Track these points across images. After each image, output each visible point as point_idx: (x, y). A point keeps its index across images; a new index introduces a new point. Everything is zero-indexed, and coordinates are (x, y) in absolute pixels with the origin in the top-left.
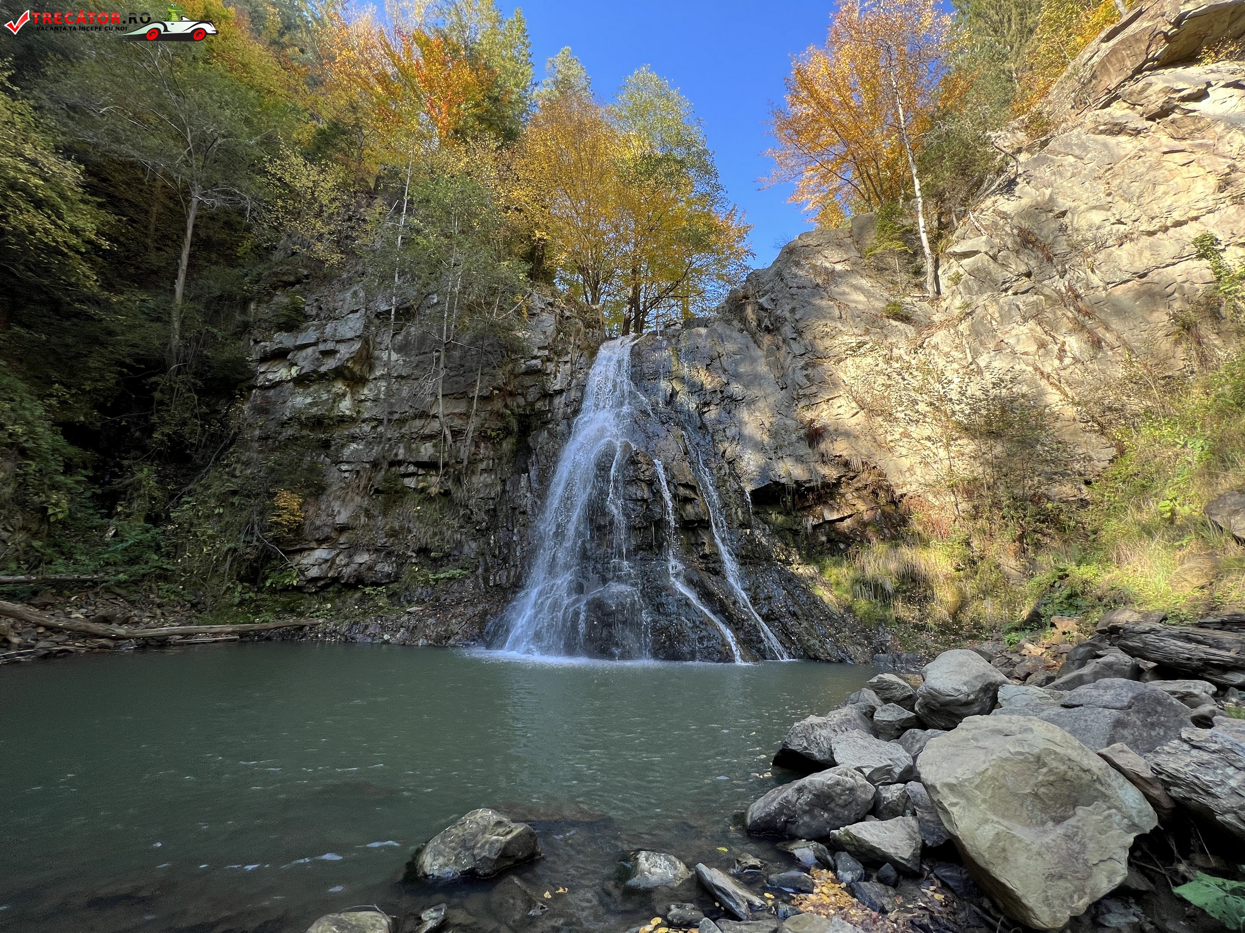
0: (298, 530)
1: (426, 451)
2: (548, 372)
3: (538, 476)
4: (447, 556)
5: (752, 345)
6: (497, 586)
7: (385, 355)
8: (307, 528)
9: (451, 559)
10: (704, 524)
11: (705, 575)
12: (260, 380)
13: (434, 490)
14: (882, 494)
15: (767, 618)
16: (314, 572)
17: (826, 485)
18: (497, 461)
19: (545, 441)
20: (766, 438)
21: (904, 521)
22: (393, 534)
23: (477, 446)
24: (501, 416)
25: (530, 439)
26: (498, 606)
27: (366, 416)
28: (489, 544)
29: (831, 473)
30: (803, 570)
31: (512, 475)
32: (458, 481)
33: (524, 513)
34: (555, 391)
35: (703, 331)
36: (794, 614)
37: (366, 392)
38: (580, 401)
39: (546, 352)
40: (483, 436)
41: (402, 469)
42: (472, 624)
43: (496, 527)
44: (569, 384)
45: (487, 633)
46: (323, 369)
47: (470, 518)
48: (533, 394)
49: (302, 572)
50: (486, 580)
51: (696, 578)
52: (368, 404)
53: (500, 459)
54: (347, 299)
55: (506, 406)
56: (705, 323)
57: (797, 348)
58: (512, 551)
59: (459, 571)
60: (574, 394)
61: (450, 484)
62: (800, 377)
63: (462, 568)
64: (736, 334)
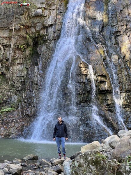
2: (45, 15)
3: (42, 67)
4: (5, 102)
6: (27, 115)
9: (7, 103)
10: (110, 92)
18: (24, 59)
19: (45, 51)
23: (15, 52)
24: (25, 38)
25: (38, 49)
26: (28, 123)
28: (23, 97)
31: (31, 66)
32: (7, 68)
33: (37, 84)
34: (49, 25)
38: (60, 31)
39: (44, 5)
40: (17, 48)
42: (18, 130)
43: (25, 90)
44: (55, 22)
45: (24, 133)
47: (13, 85)
48: (39, 26)
50: (22, 113)
53: (25, 58)
55: (26, 33)
58: (32, 101)
59: (11, 108)
60: (57, 27)
63: (12, 107)
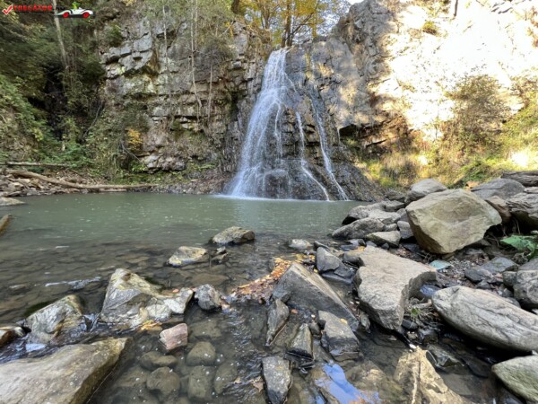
0: (140, 146)
1: (190, 111)
2: (245, 68)
3: (242, 122)
4: (205, 159)
5: (349, 51)
6: (227, 171)
7: (164, 60)
8: (144, 146)
9: (207, 160)
10: (317, 144)
11: (316, 166)
12: (109, 75)
13: (196, 130)
14: (402, 130)
15: (341, 184)
16: (151, 165)
17: (375, 126)
18: (223, 115)
19: (245, 105)
20: (350, 103)
21: (410, 143)
22: (181, 149)
23: (213, 108)
24: (224, 93)
25: (238, 105)
26: (228, 179)
27: (161, 93)
28: (222, 154)
29: (380, 119)
30: (360, 165)
31: (230, 122)
32: (206, 125)
33: (237, 140)
34: (248, 79)
35: (323, 43)
36: (353, 183)
37: (159, 80)
38: (261, 84)
39: (243, 57)
40: (215, 103)
41: (181, 120)
42: (218, 186)
43: (225, 146)
44: (255, 75)
45: (225, 190)
46: (136, 68)
47: (213, 142)
48: (238, 80)
49: (146, 165)
50: (222, 169)
51: (312, 167)
52: (161, 87)
54: (140, 27)
55: (225, 87)
56: (325, 39)
57: (372, 52)
58: (232, 157)
60: (258, 81)
61: (203, 127)
62: (371, 68)
63: (212, 164)
64: (341, 45)
